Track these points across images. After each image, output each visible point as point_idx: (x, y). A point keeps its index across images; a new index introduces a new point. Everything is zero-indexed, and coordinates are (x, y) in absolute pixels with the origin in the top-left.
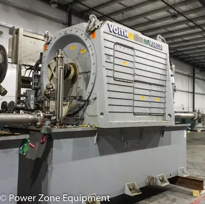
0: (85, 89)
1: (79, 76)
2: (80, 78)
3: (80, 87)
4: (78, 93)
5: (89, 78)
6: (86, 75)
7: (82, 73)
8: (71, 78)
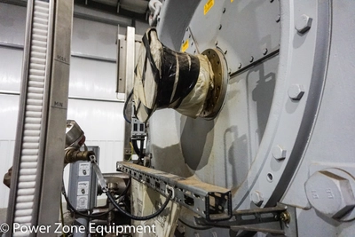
0: (254, 136)
1: (229, 88)
2: (234, 93)
3: (235, 128)
4: (232, 148)
5: (273, 84)
6: (254, 76)
7: (241, 71)
8: (203, 95)
